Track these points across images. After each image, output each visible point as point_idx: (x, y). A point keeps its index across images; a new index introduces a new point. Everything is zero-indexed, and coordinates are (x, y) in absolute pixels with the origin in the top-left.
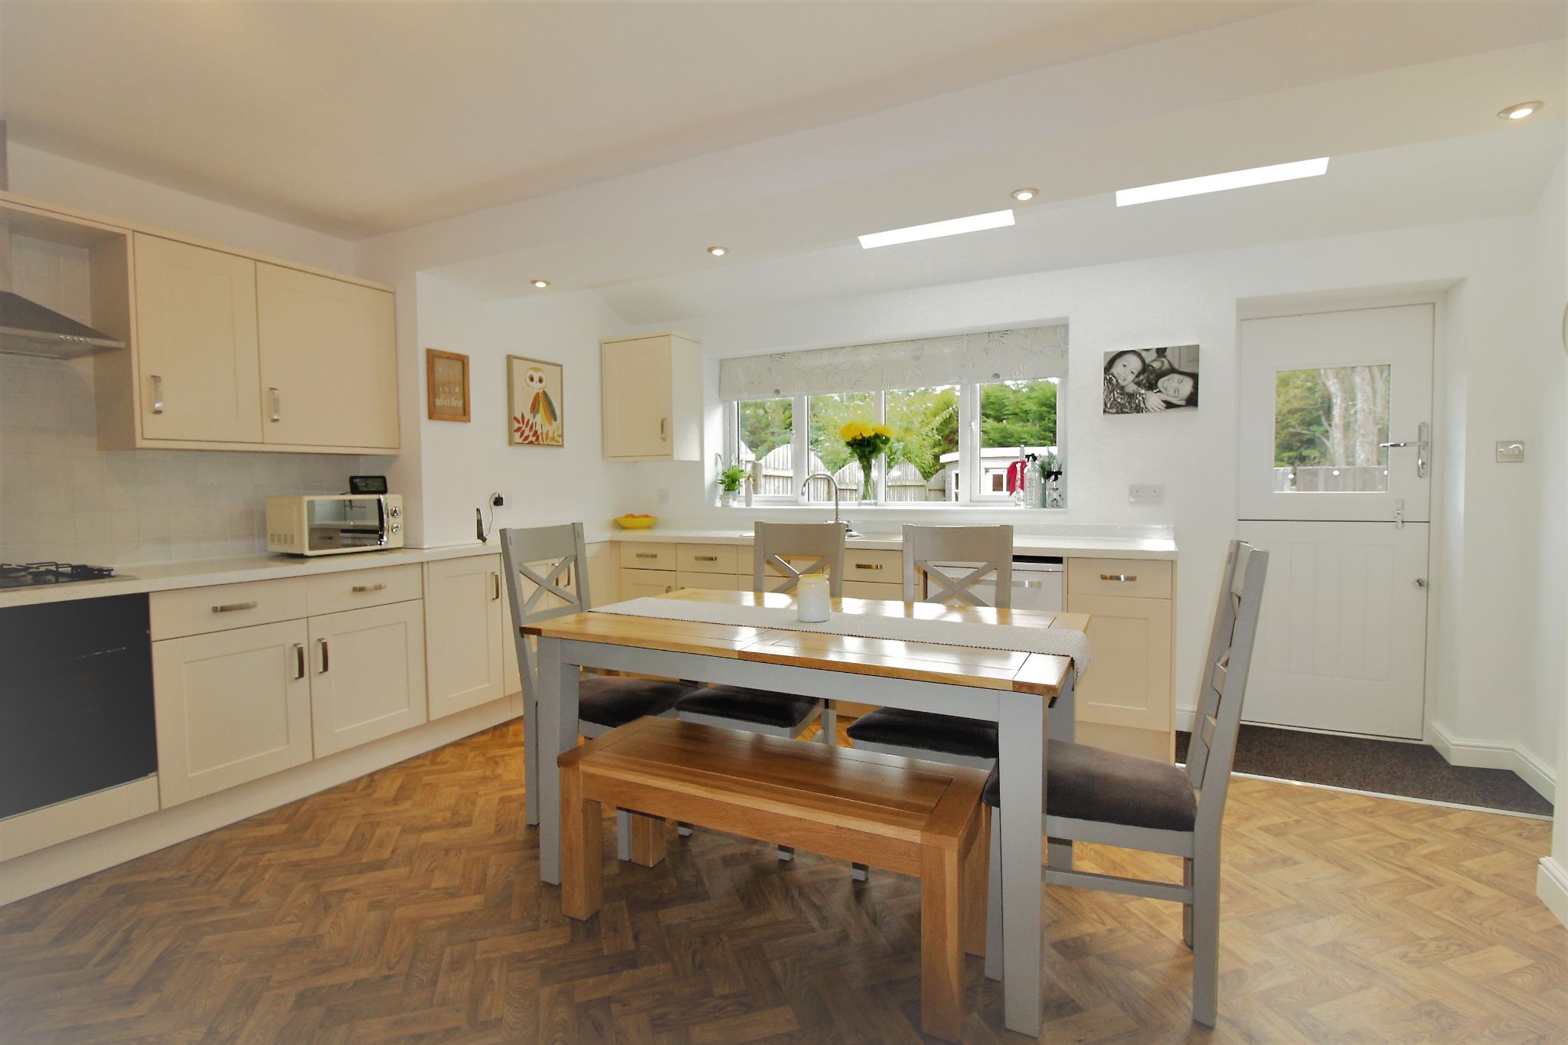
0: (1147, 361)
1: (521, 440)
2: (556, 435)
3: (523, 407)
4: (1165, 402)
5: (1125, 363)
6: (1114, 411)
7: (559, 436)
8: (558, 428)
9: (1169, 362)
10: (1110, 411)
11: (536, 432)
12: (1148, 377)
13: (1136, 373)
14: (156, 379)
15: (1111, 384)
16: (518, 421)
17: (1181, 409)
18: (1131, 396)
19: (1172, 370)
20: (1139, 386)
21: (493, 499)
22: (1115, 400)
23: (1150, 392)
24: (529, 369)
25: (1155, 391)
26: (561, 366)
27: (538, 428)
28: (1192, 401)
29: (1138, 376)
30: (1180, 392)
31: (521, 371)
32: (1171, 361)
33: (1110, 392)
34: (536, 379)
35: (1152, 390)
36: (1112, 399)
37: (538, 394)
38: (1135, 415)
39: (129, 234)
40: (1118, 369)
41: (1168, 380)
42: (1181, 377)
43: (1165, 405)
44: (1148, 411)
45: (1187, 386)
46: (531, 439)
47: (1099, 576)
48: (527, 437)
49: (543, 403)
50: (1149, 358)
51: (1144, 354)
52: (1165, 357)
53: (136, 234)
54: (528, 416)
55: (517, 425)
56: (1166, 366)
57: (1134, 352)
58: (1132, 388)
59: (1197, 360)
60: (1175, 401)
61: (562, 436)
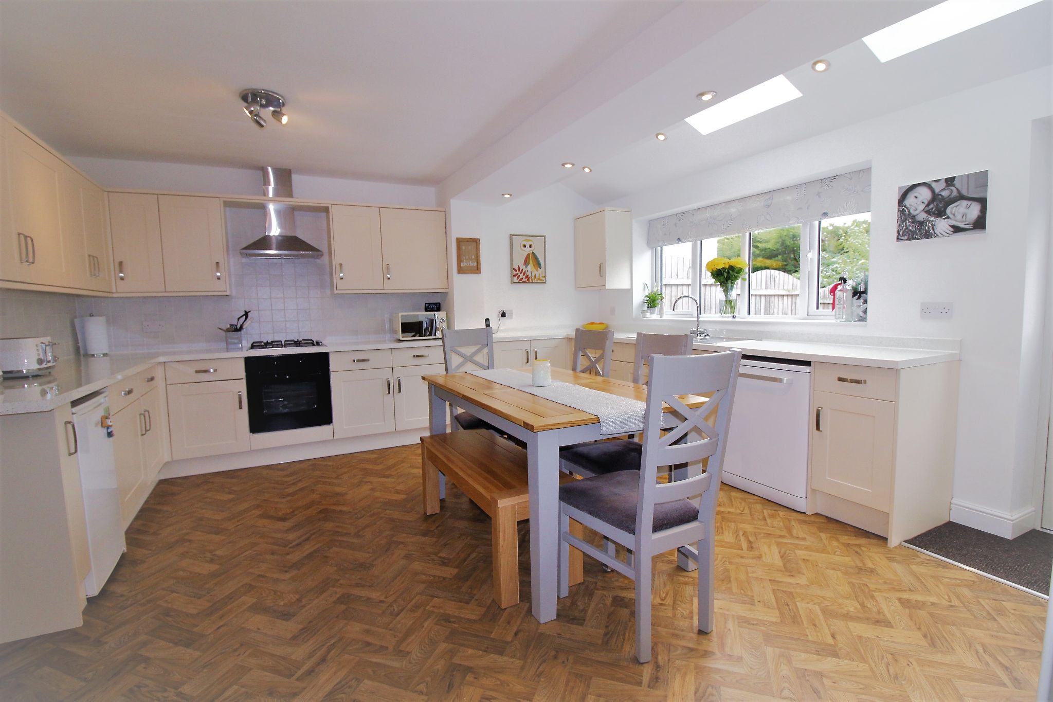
0: (937, 190)
1: (517, 281)
2: (540, 277)
3: (519, 262)
4: (952, 227)
5: (917, 195)
6: (906, 238)
7: (543, 277)
8: (542, 274)
9: (957, 189)
10: (903, 238)
11: (528, 276)
12: (937, 205)
13: (926, 202)
14: (341, 265)
15: (904, 214)
16: (516, 271)
17: (968, 232)
18: (921, 223)
19: (961, 197)
20: (930, 215)
21: (501, 314)
22: (907, 228)
23: (939, 219)
24: (525, 240)
25: (944, 217)
26: (544, 237)
27: (529, 273)
28: (980, 224)
29: (928, 205)
30: (968, 217)
31: (517, 242)
32: (960, 189)
33: (903, 222)
34: (528, 246)
35: (941, 217)
36: (904, 227)
37: (528, 254)
38: (925, 240)
39: (330, 206)
40: (910, 201)
41: (957, 206)
42: (969, 203)
43: (952, 230)
44: (936, 236)
45: (974, 211)
46: (524, 280)
47: (837, 378)
48: (522, 279)
49: (533, 259)
50: (937, 188)
51: (934, 185)
52: (954, 185)
53: (333, 206)
54: (522, 267)
55: (515, 273)
56: (955, 193)
57: (924, 184)
58: (922, 216)
59: (985, 185)
60: (962, 225)
61: (545, 277)
